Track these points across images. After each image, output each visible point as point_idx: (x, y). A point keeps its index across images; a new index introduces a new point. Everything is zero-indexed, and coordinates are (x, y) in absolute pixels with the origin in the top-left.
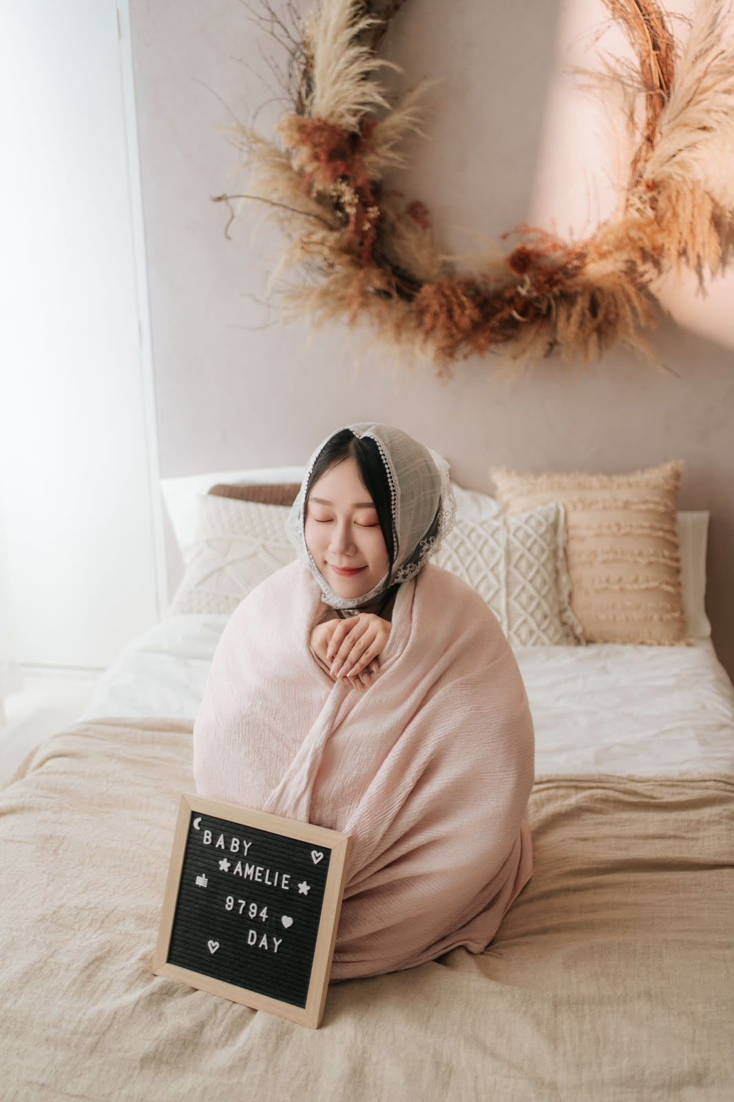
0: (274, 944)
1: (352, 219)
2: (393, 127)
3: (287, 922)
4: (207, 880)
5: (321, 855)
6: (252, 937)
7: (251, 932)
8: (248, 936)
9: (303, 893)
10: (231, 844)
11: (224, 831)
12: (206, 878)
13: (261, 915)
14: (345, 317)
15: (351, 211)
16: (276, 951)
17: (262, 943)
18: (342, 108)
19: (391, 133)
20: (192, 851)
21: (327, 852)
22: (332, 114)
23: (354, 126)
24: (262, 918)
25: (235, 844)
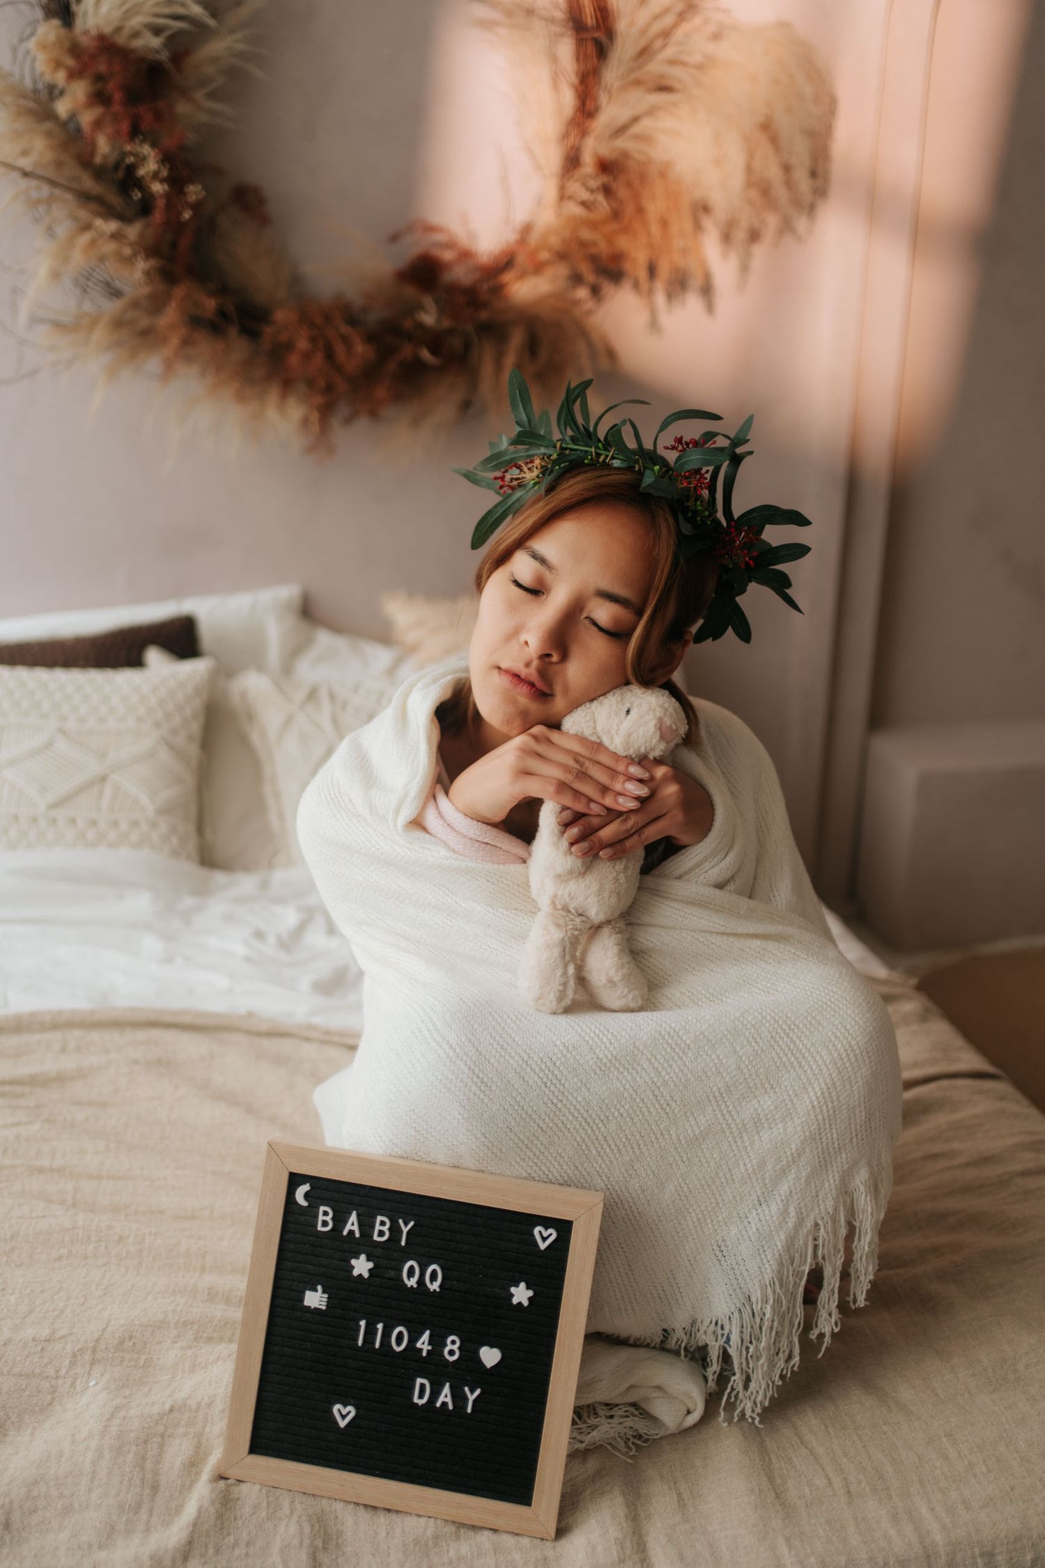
0: (466, 1399)
1: (161, 203)
2: (214, 60)
3: (490, 1356)
4: (326, 1296)
5: (552, 1234)
6: (420, 1392)
7: (419, 1381)
8: (413, 1388)
9: (520, 1304)
10: (373, 1227)
11: (355, 1206)
12: (324, 1292)
13: (419, 1345)
14: (153, 363)
15: (157, 188)
16: (469, 1410)
17: (441, 1399)
18: (136, 21)
19: (209, 70)
20: (292, 1246)
21: (564, 1228)
22: (119, 29)
23: (157, 52)
24: (421, 1350)
25: (381, 1227)
